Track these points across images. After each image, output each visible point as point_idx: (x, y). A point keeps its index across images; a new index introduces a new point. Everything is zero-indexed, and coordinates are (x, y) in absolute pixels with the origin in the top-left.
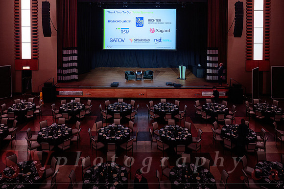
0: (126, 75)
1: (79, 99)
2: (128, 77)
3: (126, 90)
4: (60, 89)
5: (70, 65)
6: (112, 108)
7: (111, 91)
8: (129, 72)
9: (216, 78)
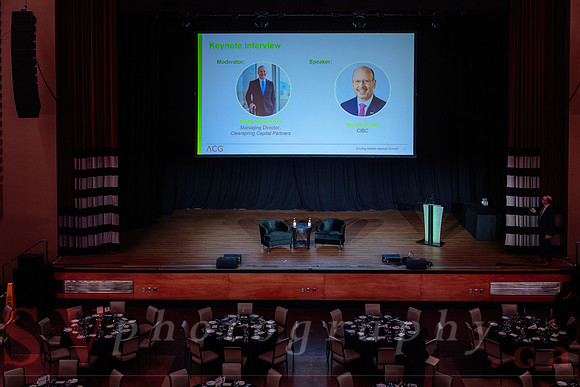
0: (262, 232)
1: (121, 304)
2: (268, 239)
3: (263, 277)
4: (66, 275)
5: (96, 201)
6: (218, 330)
7: (219, 281)
8: (272, 224)
9: (534, 240)
